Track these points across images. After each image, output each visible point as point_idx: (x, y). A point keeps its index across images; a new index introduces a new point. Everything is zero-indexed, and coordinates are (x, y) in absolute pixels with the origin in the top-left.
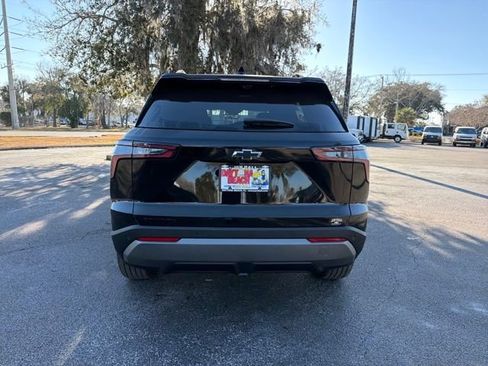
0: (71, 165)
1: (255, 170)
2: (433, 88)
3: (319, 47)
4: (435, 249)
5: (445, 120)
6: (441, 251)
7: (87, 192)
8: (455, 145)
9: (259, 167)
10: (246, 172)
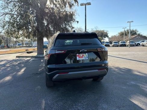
0: (6, 60)
1: (84, 55)
2: (105, 31)
3: (78, 22)
4: (119, 72)
5: (109, 40)
6: (120, 72)
7: (18, 67)
8: (113, 46)
9: (85, 54)
10: (82, 55)
